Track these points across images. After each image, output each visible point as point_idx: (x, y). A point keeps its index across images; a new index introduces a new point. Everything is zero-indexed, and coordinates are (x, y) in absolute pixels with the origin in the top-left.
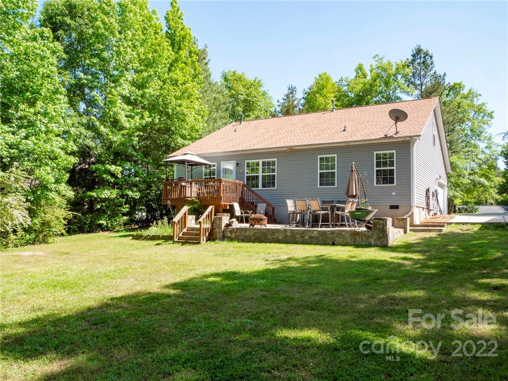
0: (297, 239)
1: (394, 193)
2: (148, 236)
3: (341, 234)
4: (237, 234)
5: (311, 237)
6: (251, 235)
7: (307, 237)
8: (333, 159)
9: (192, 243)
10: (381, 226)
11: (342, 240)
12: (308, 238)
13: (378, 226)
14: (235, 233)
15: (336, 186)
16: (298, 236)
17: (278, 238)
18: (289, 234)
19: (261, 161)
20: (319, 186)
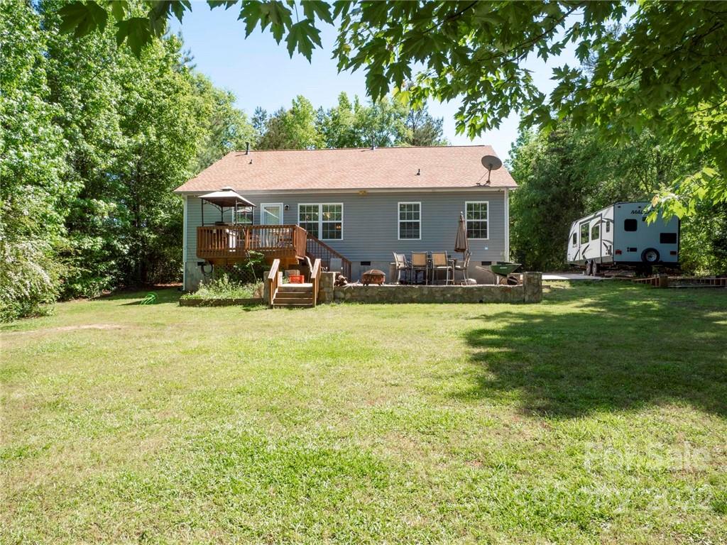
0: (436, 298)
1: (486, 248)
2: (212, 300)
3: (490, 290)
4: (354, 294)
5: (454, 295)
6: (374, 295)
7: (449, 295)
8: (417, 207)
9: (302, 306)
10: (536, 281)
11: (491, 297)
12: (451, 296)
13: (532, 281)
14: (351, 293)
15: (420, 238)
16: (437, 295)
17: (411, 297)
18: (426, 293)
19: (320, 205)
20: (399, 239)
